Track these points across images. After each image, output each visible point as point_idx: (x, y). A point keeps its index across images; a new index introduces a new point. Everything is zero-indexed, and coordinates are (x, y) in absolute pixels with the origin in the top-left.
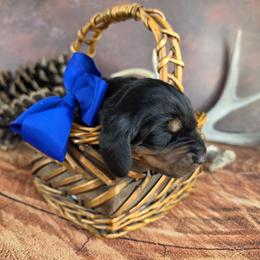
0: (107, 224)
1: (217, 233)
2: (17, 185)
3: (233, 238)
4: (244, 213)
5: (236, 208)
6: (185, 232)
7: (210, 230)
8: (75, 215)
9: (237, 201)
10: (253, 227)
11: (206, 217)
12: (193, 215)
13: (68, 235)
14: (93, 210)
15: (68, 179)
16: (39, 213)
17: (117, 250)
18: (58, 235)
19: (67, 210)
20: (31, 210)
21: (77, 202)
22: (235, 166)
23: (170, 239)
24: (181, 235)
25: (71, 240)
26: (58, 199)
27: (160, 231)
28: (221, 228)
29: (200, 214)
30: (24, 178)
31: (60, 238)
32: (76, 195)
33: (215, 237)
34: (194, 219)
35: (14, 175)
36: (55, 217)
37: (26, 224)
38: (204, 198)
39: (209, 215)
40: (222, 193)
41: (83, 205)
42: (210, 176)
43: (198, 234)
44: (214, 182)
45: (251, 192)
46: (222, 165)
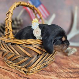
2: (2, 63)
5: (78, 68)
6: (59, 77)
7: (68, 76)
9: (78, 66)
11: (67, 72)
12: (62, 71)
16: (9, 72)
20: (6, 71)
22: (77, 54)
28: (72, 75)
29: (65, 71)
34: (62, 72)
35: (1, 60)
36: (14, 73)
37: (4, 76)
38: (66, 65)
40: (72, 63)
42: (68, 58)
44: (70, 60)
46: (72, 53)
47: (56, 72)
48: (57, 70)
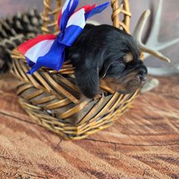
0: (73, 130)
1: (150, 134)
2: (5, 104)
3: (161, 138)
4: (166, 121)
5: (161, 118)
6: (128, 134)
7: (145, 133)
8: (50, 124)
9: (161, 113)
10: (173, 130)
11: (141, 124)
12: (131, 122)
13: (46, 138)
14: (63, 120)
15: (44, 99)
16: (24, 123)
17: (82, 147)
18: (39, 138)
19: (43, 120)
20: (17, 121)
21: (51, 115)
22: (157, 90)
23: (118, 139)
24: (125, 136)
25: (49, 142)
26: (37, 113)
27: (111, 134)
28: (152, 131)
29: (137, 122)
30: (10, 99)
31: (41, 140)
32: (50, 110)
33: (149, 137)
35: (2, 97)
36: (36, 125)
37: (15, 131)
38: (138, 111)
39: (143, 123)
40: (150, 107)
41: (55, 117)
43: (137, 135)
45: (170, 107)
46: (149, 89)
47: (121, 124)
48: (123, 121)
